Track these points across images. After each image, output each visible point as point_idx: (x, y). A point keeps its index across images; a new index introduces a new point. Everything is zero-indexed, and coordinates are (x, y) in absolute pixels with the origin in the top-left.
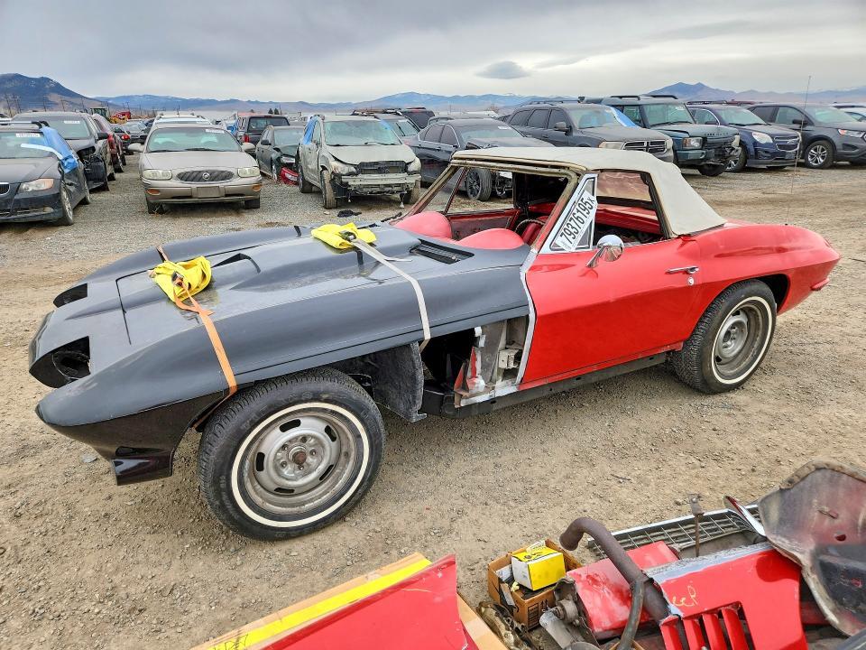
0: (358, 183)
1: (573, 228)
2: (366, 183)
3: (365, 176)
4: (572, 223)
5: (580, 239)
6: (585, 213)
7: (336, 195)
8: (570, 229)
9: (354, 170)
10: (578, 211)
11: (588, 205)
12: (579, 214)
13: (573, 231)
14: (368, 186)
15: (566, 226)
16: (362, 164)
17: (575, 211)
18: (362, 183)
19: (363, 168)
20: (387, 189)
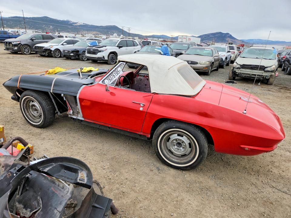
0: (239, 72)
1: (111, 78)
2: (243, 72)
3: (243, 70)
4: (111, 76)
5: (112, 82)
6: (117, 74)
7: (233, 75)
8: (110, 78)
9: (240, 67)
10: (115, 73)
11: (119, 72)
12: (114, 74)
13: (111, 79)
14: (244, 74)
15: (109, 77)
16: (244, 65)
17: (114, 73)
18: (241, 72)
19: (244, 66)
20: (253, 76)
